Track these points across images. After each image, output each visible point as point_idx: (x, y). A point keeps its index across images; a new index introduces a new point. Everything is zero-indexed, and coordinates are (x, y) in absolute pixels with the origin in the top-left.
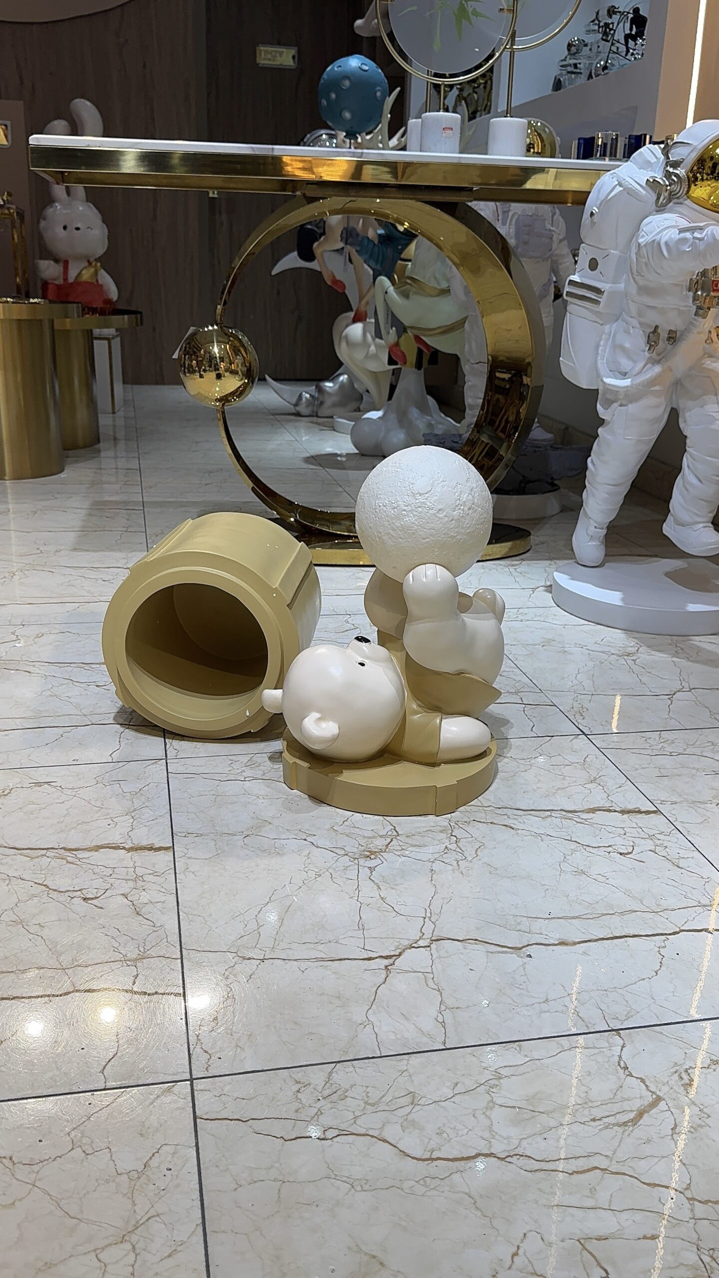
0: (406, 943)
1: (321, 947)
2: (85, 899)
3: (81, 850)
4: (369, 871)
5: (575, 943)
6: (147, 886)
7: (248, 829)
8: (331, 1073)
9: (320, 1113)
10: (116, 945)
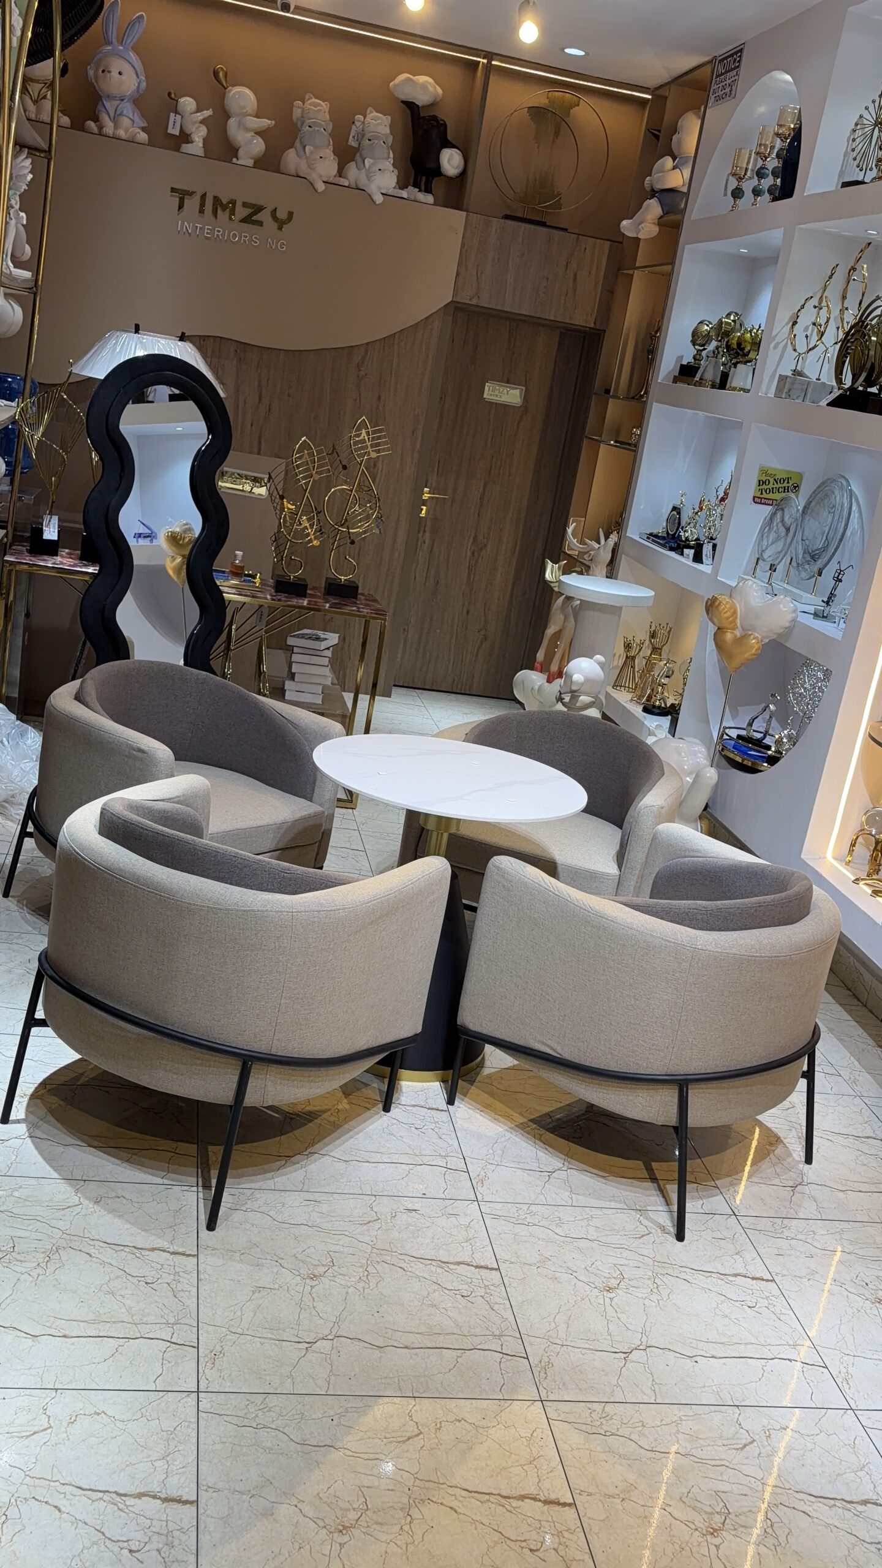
0: (321, 1336)
1: (275, 1332)
2: (146, 1283)
3: (145, 1249)
4: (310, 1288)
5: (413, 1348)
6: (181, 1280)
7: (243, 1249)
8: (265, 1398)
9: (257, 1416)
10: (163, 1314)
